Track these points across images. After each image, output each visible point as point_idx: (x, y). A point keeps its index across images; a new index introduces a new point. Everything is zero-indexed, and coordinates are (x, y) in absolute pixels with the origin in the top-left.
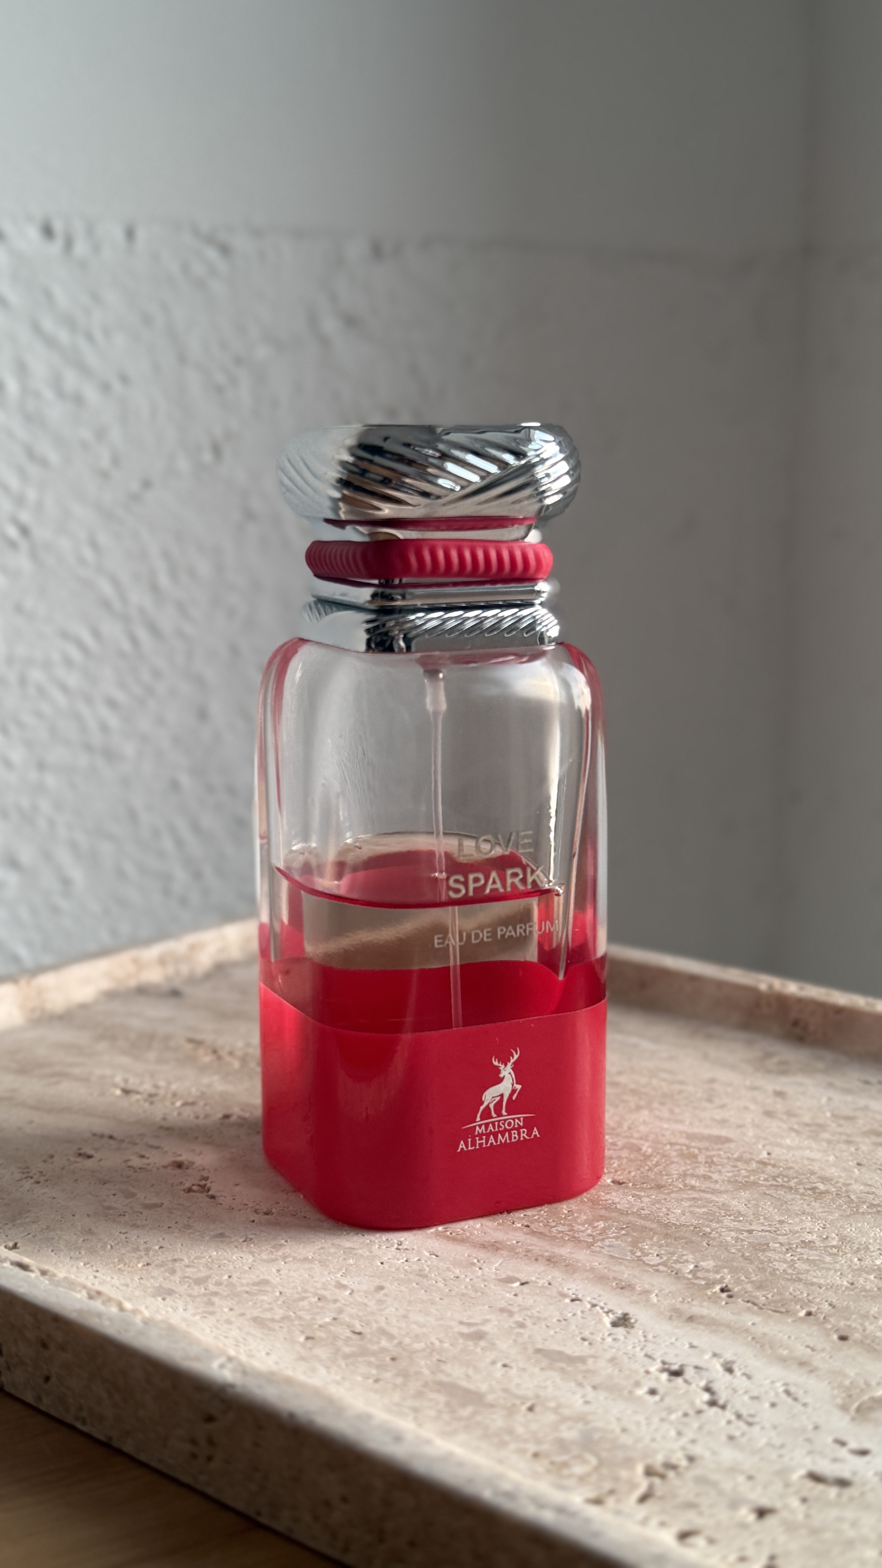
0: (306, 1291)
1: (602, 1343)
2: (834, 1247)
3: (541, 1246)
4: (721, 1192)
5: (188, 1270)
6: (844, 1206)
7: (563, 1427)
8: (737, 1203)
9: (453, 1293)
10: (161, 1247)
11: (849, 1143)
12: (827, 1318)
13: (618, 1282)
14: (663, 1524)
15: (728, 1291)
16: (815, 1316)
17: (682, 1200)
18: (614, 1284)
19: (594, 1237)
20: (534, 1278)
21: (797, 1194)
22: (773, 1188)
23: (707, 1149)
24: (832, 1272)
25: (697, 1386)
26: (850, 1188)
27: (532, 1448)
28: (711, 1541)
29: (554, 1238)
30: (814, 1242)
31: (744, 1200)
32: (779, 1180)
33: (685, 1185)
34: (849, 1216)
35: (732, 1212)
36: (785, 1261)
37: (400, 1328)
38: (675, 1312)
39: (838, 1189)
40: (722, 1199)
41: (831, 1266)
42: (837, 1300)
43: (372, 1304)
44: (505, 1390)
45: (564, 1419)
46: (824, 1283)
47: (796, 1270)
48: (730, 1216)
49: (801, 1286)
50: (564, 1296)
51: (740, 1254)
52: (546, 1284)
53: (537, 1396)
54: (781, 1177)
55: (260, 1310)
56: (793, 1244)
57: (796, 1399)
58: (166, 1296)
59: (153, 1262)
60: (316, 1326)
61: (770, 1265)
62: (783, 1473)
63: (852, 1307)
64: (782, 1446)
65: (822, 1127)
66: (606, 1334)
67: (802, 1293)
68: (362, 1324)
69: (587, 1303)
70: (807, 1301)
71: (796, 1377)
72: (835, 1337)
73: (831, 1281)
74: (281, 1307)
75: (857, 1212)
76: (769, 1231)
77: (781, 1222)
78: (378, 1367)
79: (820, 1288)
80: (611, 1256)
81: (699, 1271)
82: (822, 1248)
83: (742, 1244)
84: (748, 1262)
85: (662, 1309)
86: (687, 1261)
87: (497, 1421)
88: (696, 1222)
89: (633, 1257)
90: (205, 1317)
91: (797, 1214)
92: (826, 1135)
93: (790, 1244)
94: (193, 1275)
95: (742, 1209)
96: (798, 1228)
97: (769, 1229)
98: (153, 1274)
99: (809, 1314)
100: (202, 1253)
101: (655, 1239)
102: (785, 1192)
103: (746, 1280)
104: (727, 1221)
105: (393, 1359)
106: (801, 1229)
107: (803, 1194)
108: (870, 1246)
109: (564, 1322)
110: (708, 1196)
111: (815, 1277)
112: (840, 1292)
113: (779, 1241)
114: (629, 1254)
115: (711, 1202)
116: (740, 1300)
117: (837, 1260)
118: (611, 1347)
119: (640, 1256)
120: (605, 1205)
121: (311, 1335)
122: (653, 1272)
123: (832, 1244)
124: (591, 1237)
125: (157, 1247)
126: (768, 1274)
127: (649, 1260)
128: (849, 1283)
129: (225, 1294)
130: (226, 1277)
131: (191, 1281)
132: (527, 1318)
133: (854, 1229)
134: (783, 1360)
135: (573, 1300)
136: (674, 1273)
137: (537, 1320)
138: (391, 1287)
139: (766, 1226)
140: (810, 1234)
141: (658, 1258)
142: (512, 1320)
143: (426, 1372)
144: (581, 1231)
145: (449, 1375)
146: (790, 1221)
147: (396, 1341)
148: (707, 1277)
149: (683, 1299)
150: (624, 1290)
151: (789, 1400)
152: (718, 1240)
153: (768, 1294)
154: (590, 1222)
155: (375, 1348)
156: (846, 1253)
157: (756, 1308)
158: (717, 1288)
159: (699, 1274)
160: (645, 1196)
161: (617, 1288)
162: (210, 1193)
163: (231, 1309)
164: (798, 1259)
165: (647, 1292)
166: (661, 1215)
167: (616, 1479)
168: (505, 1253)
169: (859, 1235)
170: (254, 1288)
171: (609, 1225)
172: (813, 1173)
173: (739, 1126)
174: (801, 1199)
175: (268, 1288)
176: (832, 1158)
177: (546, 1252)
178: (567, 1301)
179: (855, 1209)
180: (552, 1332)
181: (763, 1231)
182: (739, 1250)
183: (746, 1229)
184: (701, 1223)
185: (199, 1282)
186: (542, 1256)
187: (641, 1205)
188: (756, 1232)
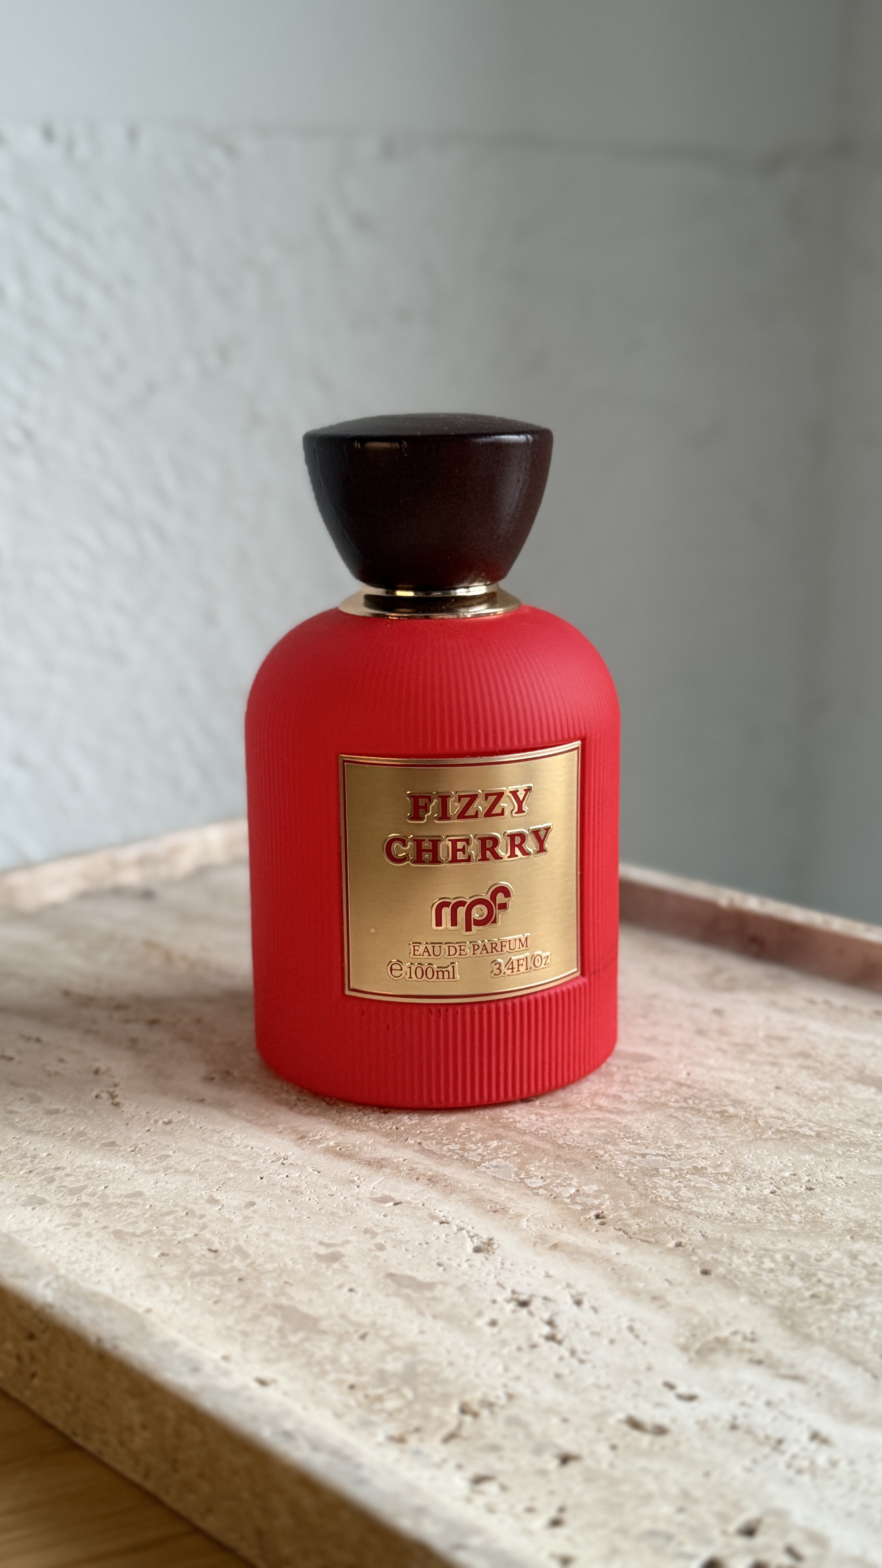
0: (176, 1205)
1: (456, 1269)
2: (726, 1174)
3: (427, 1165)
4: (626, 1113)
5: (66, 1179)
6: (749, 1131)
7: (389, 1358)
8: (639, 1125)
9: (323, 1212)
10: (49, 1155)
11: (773, 1064)
12: (695, 1250)
13: (493, 1205)
14: (459, 1467)
15: (603, 1217)
16: (683, 1247)
17: (585, 1120)
18: (489, 1207)
19: (483, 1156)
20: (409, 1199)
21: (704, 1117)
22: (681, 1110)
23: (626, 1068)
24: (715, 1202)
25: (541, 1319)
26: (761, 1113)
27: (351, 1379)
28: (503, 1488)
29: (442, 1157)
30: (706, 1169)
31: (648, 1122)
32: (690, 1102)
33: (593, 1105)
34: (751, 1142)
35: (631, 1135)
36: (671, 1188)
37: (257, 1247)
38: (541, 1239)
39: (748, 1113)
40: (624, 1121)
41: (716, 1195)
42: (712, 1231)
43: (237, 1220)
44: (343, 1317)
45: (394, 1349)
46: (704, 1212)
47: (679, 1197)
48: (628, 1138)
49: (678, 1215)
50: (433, 1217)
51: (626, 1178)
52: (420, 1205)
53: (374, 1324)
54: (693, 1098)
55: (124, 1223)
56: (684, 1170)
57: (637, 1337)
58: (38, 1205)
59: (35, 1169)
60: (176, 1242)
61: (655, 1192)
62: (601, 1416)
63: (726, 1239)
64: (608, 1387)
65: (750, 1047)
66: (464, 1260)
67: (677, 1222)
68: (221, 1241)
69: (455, 1226)
70: (681, 1231)
71: (644, 1313)
72: (698, 1270)
73: (711, 1211)
74: (145, 1222)
75: (760, 1138)
76: (664, 1156)
77: (679, 1146)
78: (222, 1287)
79: (698, 1217)
80: (495, 1177)
81: (579, 1195)
82: (712, 1175)
83: (632, 1168)
84: (632, 1187)
85: (529, 1235)
86: (570, 1185)
87: (325, 1348)
88: (592, 1144)
89: (517, 1178)
90: (68, 1229)
91: (698, 1138)
92: (752, 1056)
93: (681, 1169)
94: (70, 1185)
95: (643, 1132)
96: (693, 1153)
97: (663, 1153)
98: (30, 1183)
99: (679, 1245)
100: (87, 1162)
101: (545, 1161)
102: (693, 1115)
103: (625, 1207)
104: (625, 1145)
105: (240, 1280)
106: (697, 1154)
107: (711, 1118)
108: (763, 1174)
109: (425, 1246)
110: (613, 1116)
111: (696, 1206)
112: (718, 1222)
113: (671, 1166)
114: (513, 1175)
115: (613, 1124)
116: (612, 1227)
117: (724, 1189)
118: (464, 1274)
119: (523, 1179)
120: (505, 1123)
121: (167, 1252)
122: (532, 1195)
123: (724, 1171)
124: (480, 1157)
125: (45, 1154)
126: (648, 1201)
127: (531, 1182)
128: (730, 1213)
129: (95, 1205)
130: (104, 1187)
131: (66, 1190)
132: (389, 1241)
133: (751, 1156)
134: (636, 1294)
135: (442, 1223)
136: (552, 1197)
137: (398, 1243)
138: (262, 1203)
139: (662, 1150)
140: (704, 1160)
141: (542, 1181)
142: (373, 1242)
143: (269, 1294)
144: (473, 1150)
145: (291, 1298)
146: (688, 1146)
147: (249, 1261)
148: (585, 1203)
149: (553, 1225)
150: (496, 1214)
151: (630, 1337)
152: (609, 1163)
153: (642, 1222)
154: (483, 1141)
155: (226, 1266)
156: (736, 1181)
157: (626, 1236)
158: (593, 1214)
159: (578, 1199)
160: (547, 1115)
161: (490, 1211)
162: (117, 1100)
163: (96, 1222)
164: (685, 1186)
165: (519, 1216)
166: (558, 1135)
167: (426, 1416)
168: (388, 1170)
169: (755, 1162)
170: (126, 1200)
171: (501, 1145)
172: (727, 1095)
173: (667, 1044)
174: (707, 1122)
175: (140, 1201)
176: (751, 1080)
177: (430, 1171)
178: (436, 1223)
179: (758, 1135)
180: (410, 1256)
181: (657, 1155)
182: (626, 1175)
183: (640, 1152)
184: (596, 1145)
185: (73, 1192)
186: (424, 1175)
187: (541, 1125)
188: (650, 1156)
